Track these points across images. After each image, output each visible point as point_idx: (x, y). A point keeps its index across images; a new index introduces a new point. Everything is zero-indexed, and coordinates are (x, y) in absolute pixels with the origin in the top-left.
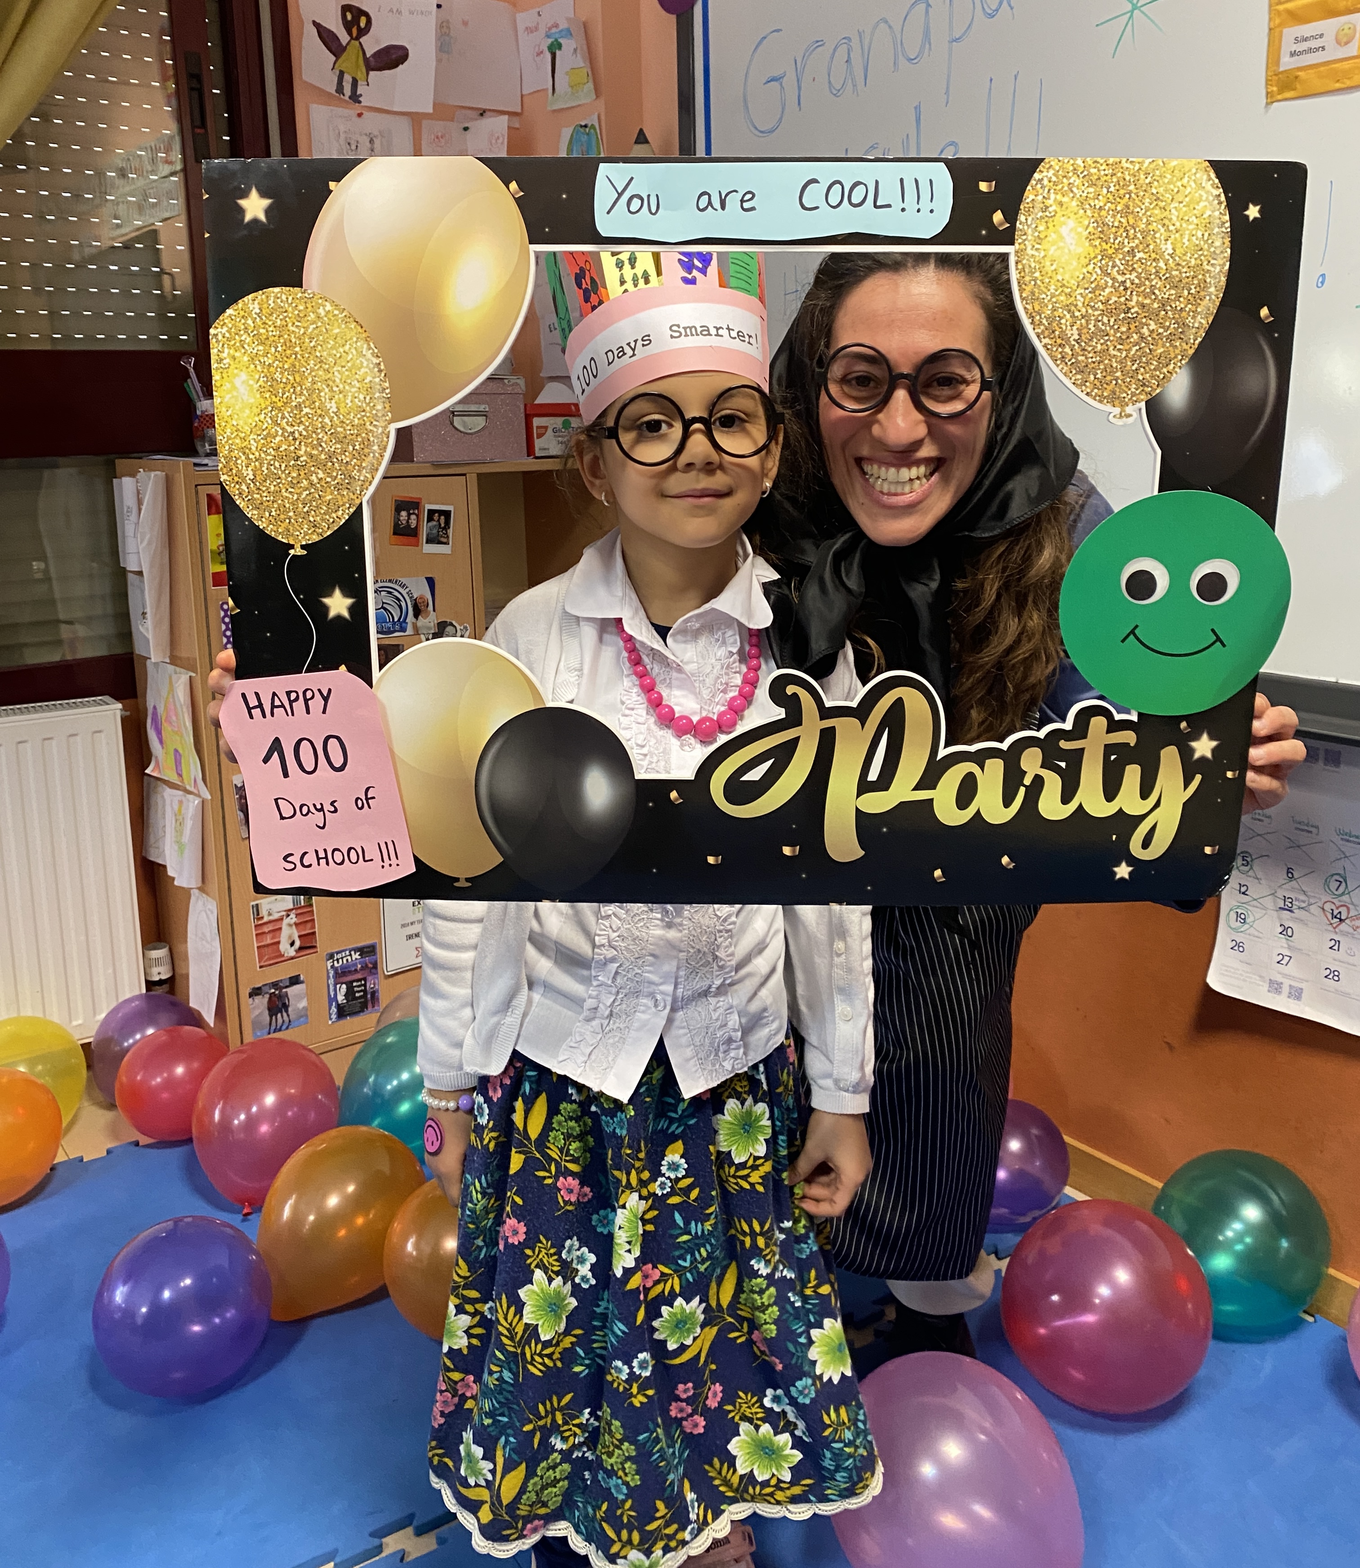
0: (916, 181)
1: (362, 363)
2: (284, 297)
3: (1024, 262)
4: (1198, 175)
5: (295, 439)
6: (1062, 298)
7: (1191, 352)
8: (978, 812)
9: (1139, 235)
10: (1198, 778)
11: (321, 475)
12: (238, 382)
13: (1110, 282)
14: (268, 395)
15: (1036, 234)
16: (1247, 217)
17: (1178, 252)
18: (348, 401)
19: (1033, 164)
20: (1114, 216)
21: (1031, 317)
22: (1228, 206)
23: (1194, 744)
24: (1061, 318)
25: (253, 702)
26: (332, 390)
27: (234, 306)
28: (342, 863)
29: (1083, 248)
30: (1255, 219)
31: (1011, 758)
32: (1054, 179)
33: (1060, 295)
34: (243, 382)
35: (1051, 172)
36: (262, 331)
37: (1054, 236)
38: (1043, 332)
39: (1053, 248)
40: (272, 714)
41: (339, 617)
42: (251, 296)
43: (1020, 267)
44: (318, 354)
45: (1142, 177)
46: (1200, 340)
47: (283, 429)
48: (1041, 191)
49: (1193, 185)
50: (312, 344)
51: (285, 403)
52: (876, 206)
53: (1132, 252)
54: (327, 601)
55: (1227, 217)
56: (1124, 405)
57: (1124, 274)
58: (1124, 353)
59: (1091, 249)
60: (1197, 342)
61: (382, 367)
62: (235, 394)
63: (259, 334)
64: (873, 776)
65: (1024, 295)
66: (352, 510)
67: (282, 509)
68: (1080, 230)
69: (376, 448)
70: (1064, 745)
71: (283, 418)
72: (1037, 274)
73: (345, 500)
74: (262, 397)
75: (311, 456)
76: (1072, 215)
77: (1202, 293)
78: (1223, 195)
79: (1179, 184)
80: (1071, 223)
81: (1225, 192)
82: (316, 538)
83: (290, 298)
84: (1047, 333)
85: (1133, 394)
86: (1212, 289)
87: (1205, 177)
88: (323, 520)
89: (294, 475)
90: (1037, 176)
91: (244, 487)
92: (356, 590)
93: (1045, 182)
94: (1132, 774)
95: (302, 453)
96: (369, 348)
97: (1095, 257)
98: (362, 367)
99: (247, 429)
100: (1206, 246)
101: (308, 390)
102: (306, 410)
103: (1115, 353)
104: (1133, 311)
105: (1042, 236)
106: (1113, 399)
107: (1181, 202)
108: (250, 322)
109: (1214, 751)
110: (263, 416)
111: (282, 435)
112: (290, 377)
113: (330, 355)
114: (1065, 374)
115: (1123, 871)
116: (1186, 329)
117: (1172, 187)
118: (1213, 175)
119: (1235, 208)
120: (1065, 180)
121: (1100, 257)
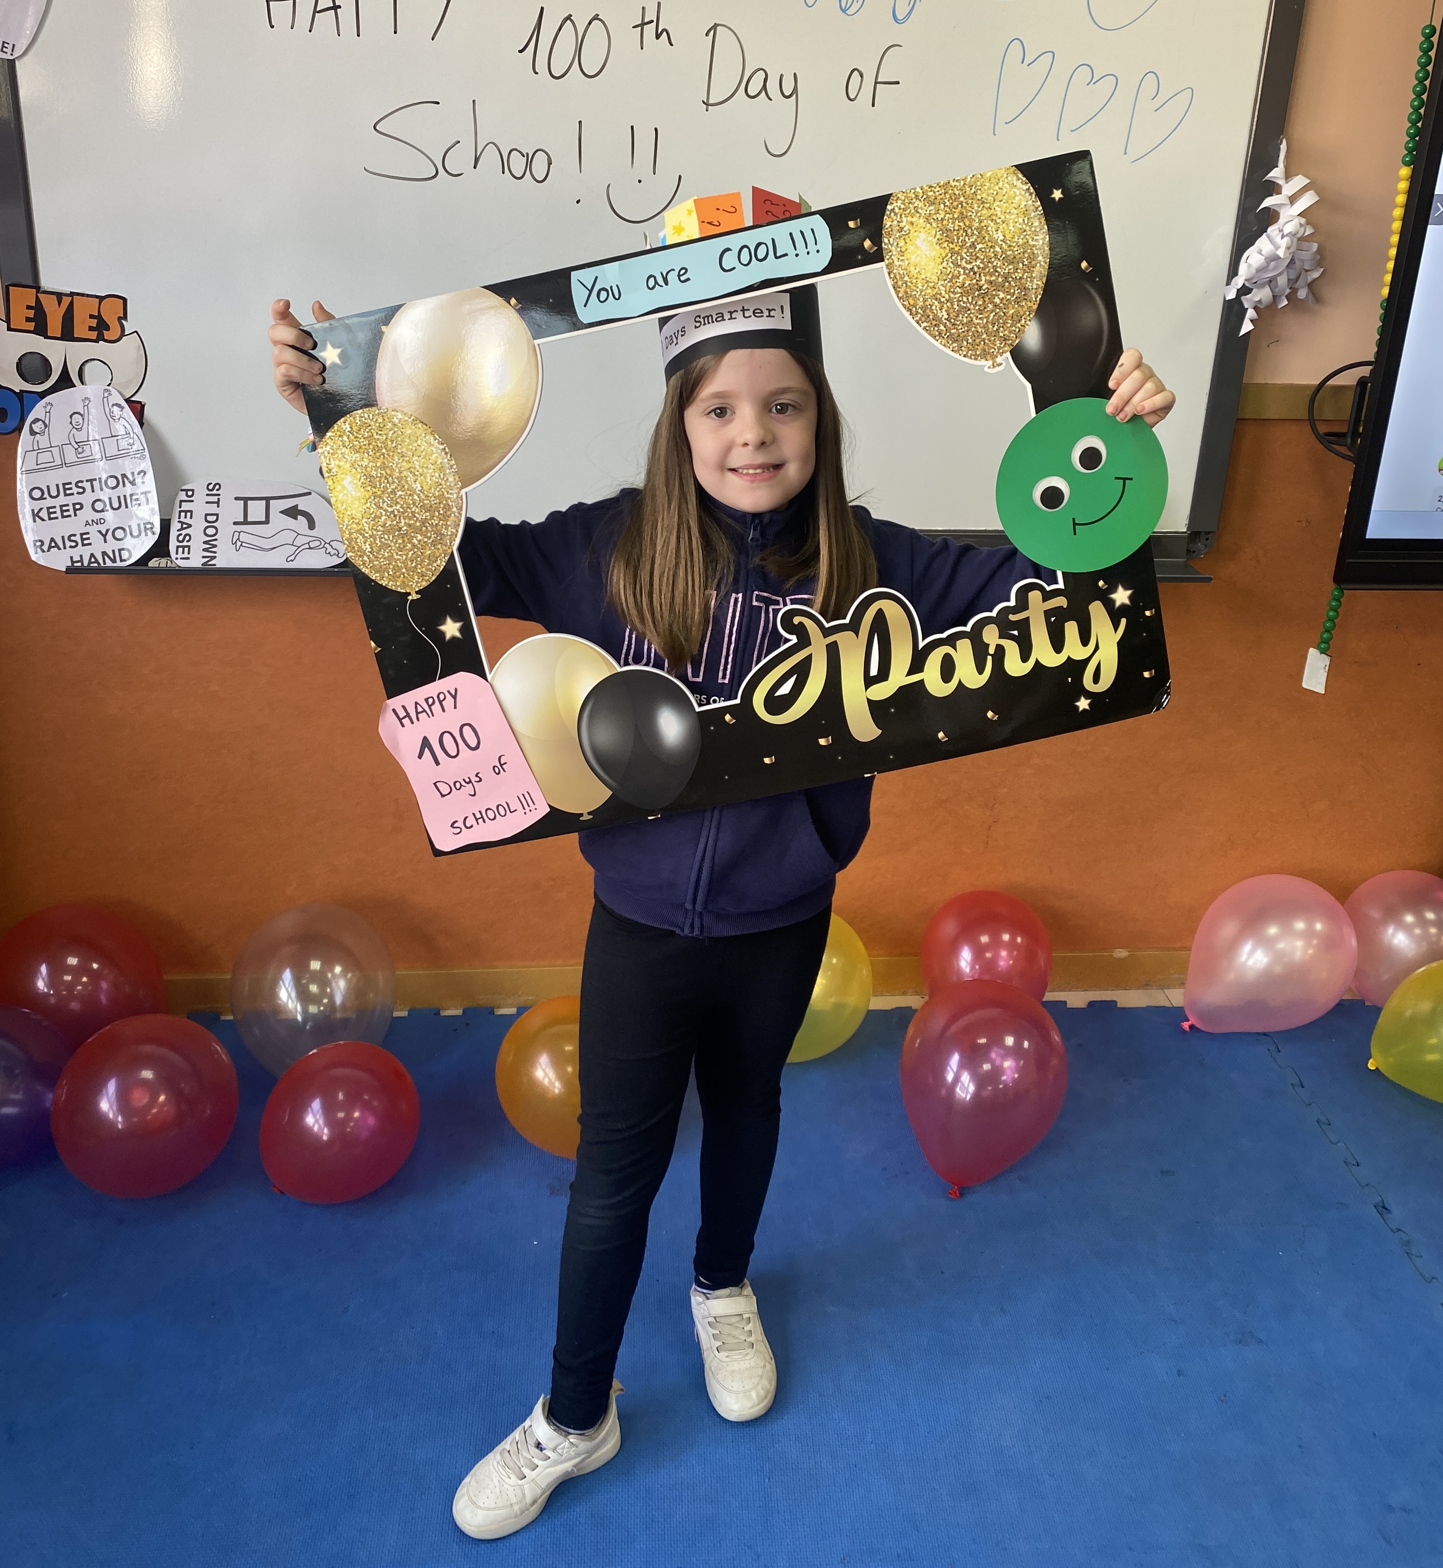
0: (802, 232)
1: (432, 450)
2: (366, 416)
3: (895, 271)
4: (1009, 178)
5: (395, 516)
6: (929, 291)
7: (1035, 307)
8: (960, 681)
9: (975, 232)
10: (1124, 621)
11: (419, 537)
12: (345, 483)
13: (962, 271)
14: (369, 488)
15: (899, 249)
16: (1054, 199)
17: (1007, 237)
18: (428, 480)
19: (884, 200)
20: (953, 223)
21: (910, 310)
22: (1037, 195)
23: (1113, 596)
24: (931, 306)
25: (402, 714)
26: (414, 475)
27: (333, 430)
28: (495, 818)
29: (937, 251)
30: (1060, 199)
31: (976, 637)
32: (903, 206)
33: (926, 289)
34: (350, 482)
35: (899, 202)
36: (356, 443)
37: (911, 247)
38: (920, 319)
39: (913, 257)
40: (418, 719)
41: (454, 638)
42: (342, 420)
43: (892, 276)
44: (400, 451)
45: (968, 189)
46: (1040, 297)
47: (385, 510)
48: (895, 218)
49: (1007, 186)
50: (394, 445)
51: (383, 492)
52: (776, 257)
53: (973, 245)
54: (442, 628)
55: (1039, 203)
56: (994, 358)
57: (972, 263)
58: (985, 320)
59: (942, 250)
60: (1038, 299)
61: (447, 450)
62: (345, 492)
63: (354, 446)
64: (874, 671)
65: (900, 295)
66: (446, 558)
67: (397, 569)
68: (930, 239)
69: (455, 509)
70: (1013, 618)
71: (383, 502)
72: (906, 278)
73: (441, 551)
74: (365, 490)
75: (409, 525)
76: (922, 230)
77: (1033, 263)
78: (1031, 188)
79: (997, 188)
80: (923, 236)
81: (1032, 185)
82: (425, 584)
83: (371, 415)
84: (923, 319)
85: (999, 348)
86: (1040, 258)
87: (1015, 178)
88: (427, 569)
89: (400, 541)
90: (889, 207)
91: (366, 558)
92: (461, 615)
93: (897, 210)
94: (1071, 629)
95: (402, 524)
96: (436, 439)
97: (946, 256)
98: (433, 453)
99: (359, 516)
100: (1028, 228)
101: (397, 478)
102: (400, 493)
103: (978, 321)
104: (984, 288)
105: (903, 250)
106: (985, 355)
107: (1000, 201)
108: (345, 438)
109: (1131, 598)
110: (368, 504)
111: (386, 515)
112: (382, 472)
113: (408, 450)
114: (944, 345)
115: (1083, 704)
116: (1027, 292)
117: (992, 191)
118: (1020, 176)
119: (1043, 195)
120: (911, 206)
121: (950, 255)
